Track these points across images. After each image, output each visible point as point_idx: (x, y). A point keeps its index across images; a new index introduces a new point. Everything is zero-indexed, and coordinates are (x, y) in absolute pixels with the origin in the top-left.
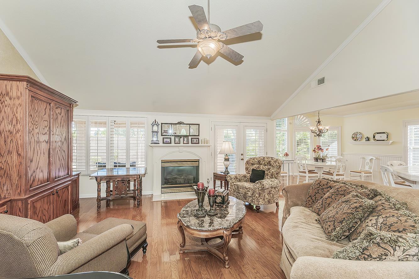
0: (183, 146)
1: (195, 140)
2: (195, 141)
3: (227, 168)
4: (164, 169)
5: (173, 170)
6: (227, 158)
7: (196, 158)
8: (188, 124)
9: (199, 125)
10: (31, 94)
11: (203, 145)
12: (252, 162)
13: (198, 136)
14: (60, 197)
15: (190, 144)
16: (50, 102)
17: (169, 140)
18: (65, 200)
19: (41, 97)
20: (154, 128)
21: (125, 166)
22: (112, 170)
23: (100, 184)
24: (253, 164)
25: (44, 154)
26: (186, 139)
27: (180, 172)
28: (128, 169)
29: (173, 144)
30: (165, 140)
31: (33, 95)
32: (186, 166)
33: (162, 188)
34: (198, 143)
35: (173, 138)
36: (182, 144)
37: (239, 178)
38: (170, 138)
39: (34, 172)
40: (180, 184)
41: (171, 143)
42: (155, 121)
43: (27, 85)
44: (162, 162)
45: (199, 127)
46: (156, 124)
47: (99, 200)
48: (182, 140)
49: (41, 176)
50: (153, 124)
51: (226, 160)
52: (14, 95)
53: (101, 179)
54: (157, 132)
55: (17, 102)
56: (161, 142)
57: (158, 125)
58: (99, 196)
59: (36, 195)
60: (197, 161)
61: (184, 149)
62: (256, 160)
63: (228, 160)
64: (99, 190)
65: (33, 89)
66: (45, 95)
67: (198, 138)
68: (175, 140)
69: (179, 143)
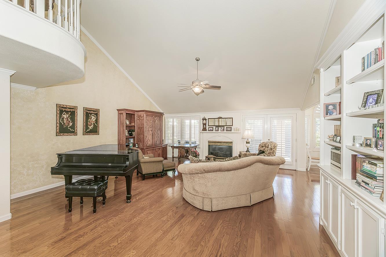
0: (220, 133)
1: (229, 129)
3: (248, 149)
4: (209, 146)
5: (215, 148)
6: (248, 141)
7: (230, 141)
8: (225, 118)
11: (235, 132)
12: (262, 145)
13: (232, 126)
14: (157, 152)
15: (225, 131)
16: (153, 116)
17: (212, 129)
19: (149, 115)
21: (189, 143)
22: (183, 144)
24: (263, 147)
25: (151, 135)
26: (222, 128)
27: (220, 149)
28: (190, 145)
29: (214, 131)
30: (210, 129)
31: (147, 115)
32: (224, 146)
34: (231, 130)
35: (214, 127)
39: (147, 141)
40: (221, 157)
41: (213, 131)
42: (204, 117)
44: (208, 142)
45: (232, 119)
46: (205, 119)
47: (173, 157)
48: (220, 128)
49: (150, 143)
50: (203, 119)
51: (247, 143)
52: (142, 116)
53: (173, 147)
54: (205, 124)
55: (143, 118)
56: (207, 130)
57: (206, 120)
58: (173, 155)
59: (148, 148)
60: (232, 143)
61: (222, 134)
62: (264, 144)
63: (249, 143)
64: (173, 153)
65: (146, 113)
66: (151, 114)
67: (231, 127)
68: (216, 129)
69: (218, 131)
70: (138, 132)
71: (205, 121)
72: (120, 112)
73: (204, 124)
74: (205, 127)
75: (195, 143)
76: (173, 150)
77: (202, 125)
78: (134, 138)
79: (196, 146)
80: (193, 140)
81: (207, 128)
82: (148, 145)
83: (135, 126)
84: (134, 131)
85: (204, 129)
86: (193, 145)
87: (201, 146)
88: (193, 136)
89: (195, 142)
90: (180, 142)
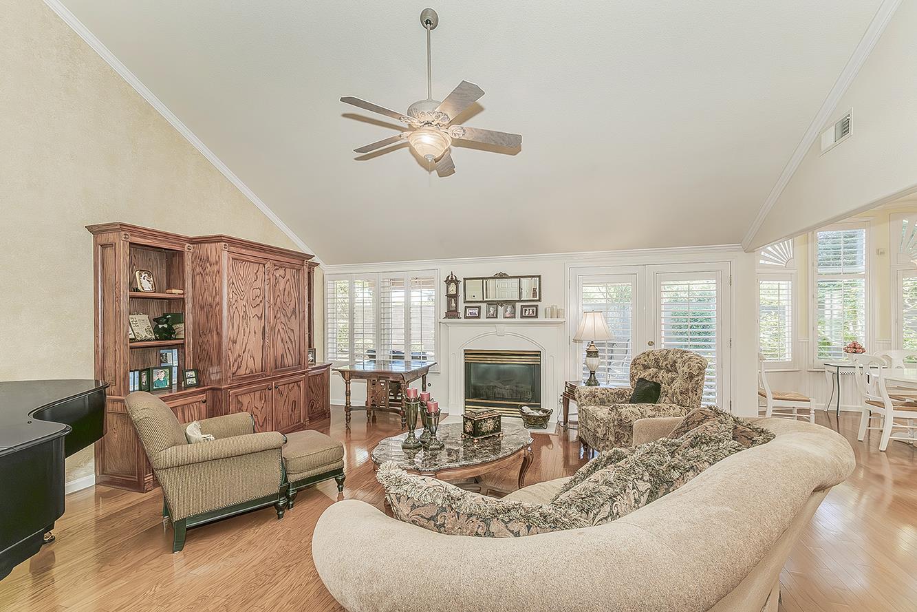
1: (529, 309)
2: (530, 311)
3: (592, 373)
4: (468, 367)
5: (486, 371)
6: (592, 349)
7: (535, 348)
8: (517, 277)
9: (539, 277)
10: (232, 255)
11: (549, 319)
13: (540, 300)
14: (285, 396)
15: (518, 319)
16: (265, 262)
17: (476, 311)
18: (294, 401)
19: (248, 257)
20: (450, 289)
21: (402, 358)
22: (385, 363)
23: (350, 383)
24: (646, 367)
25: (255, 333)
26: (509, 308)
27: (503, 375)
28: (408, 364)
29: (483, 319)
30: (469, 311)
31: (234, 257)
32: (516, 365)
33: (466, 403)
34: (536, 316)
35: (484, 306)
36: (500, 319)
37: (600, 396)
38: (479, 307)
39: (239, 356)
40: (503, 399)
41: (479, 317)
42: (452, 274)
43: (225, 245)
44: (465, 354)
45: (540, 281)
46: (454, 281)
47: (348, 409)
48: (501, 309)
49: (251, 363)
50: (449, 281)
51: (589, 354)
52: (214, 260)
53: (349, 375)
54: (455, 296)
55: (216, 268)
56: (462, 315)
57: (457, 282)
58: (348, 403)
59: (238, 387)
60: (537, 355)
61: (507, 328)
62: (652, 357)
63: (595, 354)
64: (348, 394)
65: (233, 249)
66: (255, 253)
67: (536, 307)
68: (488, 311)
69: (497, 317)
70: (196, 324)
71: (452, 288)
72: (104, 239)
73: (452, 297)
74: (454, 305)
75: (425, 358)
76: (348, 383)
77: (444, 300)
78: (181, 347)
79: (427, 369)
80: (417, 347)
81: (461, 309)
82: (242, 372)
83: (183, 299)
84: (179, 318)
85: (452, 313)
86: (416, 366)
87: (442, 368)
88: (415, 334)
89: (422, 355)
90: (374, 357)
